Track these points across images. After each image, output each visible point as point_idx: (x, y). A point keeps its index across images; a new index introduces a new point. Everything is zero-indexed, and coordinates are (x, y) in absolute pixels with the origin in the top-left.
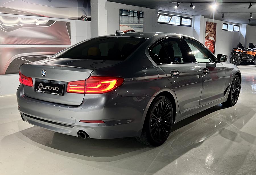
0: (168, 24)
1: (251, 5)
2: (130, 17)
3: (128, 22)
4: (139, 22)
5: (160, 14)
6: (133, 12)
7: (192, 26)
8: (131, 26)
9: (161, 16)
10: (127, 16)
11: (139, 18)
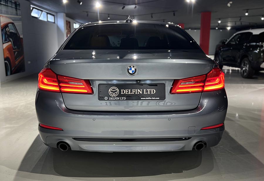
0: (38, 19)
1: (124, 7)
2: (9, 7)
3: (7, 13)
4: (17, 14)
5: (33, 8)
6: (11, 2)
7: (56, 22)
8: (11, 18)
9: (34, 9)
10: (6, 5)
11: (16, 9)
